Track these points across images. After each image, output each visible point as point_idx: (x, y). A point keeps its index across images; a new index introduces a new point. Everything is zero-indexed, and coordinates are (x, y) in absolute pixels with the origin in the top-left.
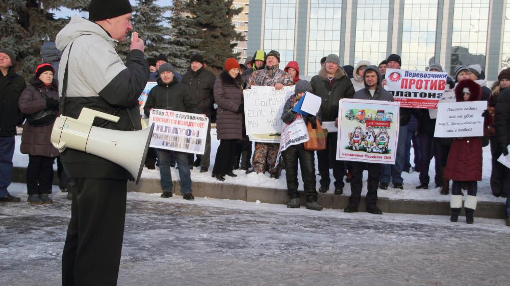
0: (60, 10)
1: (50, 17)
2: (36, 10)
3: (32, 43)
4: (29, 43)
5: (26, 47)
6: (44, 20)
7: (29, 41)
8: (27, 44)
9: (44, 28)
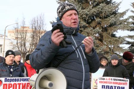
0: (117, 32)
1: (113, 36)
2: (107, 33)
3: (103, 49)
4: (102, 49)
5: (100, 51)
6: (110, 37)
7: (102, 48)
8: (100, 49)
9: (110, 41)
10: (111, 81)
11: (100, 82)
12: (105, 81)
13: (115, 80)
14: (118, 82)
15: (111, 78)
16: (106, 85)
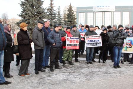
10: (92, 38)
11: (87, 39)
12: (89, 38)
13: (94, 37)
14: (96, 37)
15: (92, 36)
16: (90, 40)
